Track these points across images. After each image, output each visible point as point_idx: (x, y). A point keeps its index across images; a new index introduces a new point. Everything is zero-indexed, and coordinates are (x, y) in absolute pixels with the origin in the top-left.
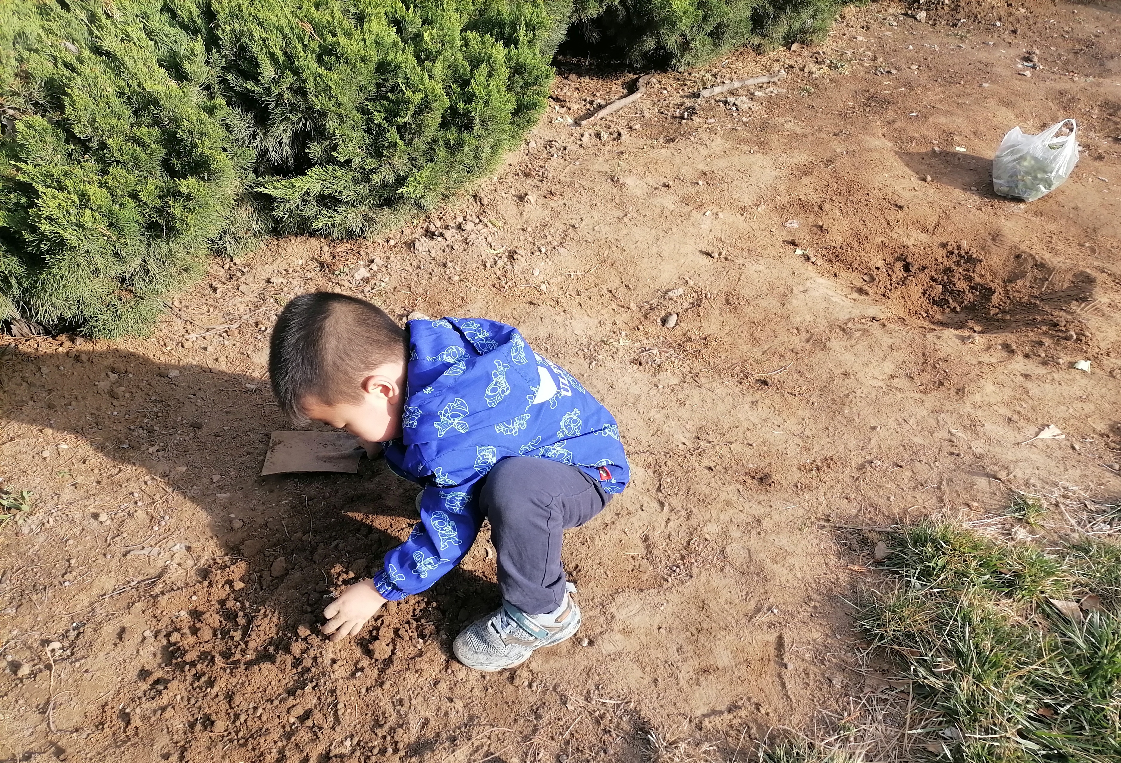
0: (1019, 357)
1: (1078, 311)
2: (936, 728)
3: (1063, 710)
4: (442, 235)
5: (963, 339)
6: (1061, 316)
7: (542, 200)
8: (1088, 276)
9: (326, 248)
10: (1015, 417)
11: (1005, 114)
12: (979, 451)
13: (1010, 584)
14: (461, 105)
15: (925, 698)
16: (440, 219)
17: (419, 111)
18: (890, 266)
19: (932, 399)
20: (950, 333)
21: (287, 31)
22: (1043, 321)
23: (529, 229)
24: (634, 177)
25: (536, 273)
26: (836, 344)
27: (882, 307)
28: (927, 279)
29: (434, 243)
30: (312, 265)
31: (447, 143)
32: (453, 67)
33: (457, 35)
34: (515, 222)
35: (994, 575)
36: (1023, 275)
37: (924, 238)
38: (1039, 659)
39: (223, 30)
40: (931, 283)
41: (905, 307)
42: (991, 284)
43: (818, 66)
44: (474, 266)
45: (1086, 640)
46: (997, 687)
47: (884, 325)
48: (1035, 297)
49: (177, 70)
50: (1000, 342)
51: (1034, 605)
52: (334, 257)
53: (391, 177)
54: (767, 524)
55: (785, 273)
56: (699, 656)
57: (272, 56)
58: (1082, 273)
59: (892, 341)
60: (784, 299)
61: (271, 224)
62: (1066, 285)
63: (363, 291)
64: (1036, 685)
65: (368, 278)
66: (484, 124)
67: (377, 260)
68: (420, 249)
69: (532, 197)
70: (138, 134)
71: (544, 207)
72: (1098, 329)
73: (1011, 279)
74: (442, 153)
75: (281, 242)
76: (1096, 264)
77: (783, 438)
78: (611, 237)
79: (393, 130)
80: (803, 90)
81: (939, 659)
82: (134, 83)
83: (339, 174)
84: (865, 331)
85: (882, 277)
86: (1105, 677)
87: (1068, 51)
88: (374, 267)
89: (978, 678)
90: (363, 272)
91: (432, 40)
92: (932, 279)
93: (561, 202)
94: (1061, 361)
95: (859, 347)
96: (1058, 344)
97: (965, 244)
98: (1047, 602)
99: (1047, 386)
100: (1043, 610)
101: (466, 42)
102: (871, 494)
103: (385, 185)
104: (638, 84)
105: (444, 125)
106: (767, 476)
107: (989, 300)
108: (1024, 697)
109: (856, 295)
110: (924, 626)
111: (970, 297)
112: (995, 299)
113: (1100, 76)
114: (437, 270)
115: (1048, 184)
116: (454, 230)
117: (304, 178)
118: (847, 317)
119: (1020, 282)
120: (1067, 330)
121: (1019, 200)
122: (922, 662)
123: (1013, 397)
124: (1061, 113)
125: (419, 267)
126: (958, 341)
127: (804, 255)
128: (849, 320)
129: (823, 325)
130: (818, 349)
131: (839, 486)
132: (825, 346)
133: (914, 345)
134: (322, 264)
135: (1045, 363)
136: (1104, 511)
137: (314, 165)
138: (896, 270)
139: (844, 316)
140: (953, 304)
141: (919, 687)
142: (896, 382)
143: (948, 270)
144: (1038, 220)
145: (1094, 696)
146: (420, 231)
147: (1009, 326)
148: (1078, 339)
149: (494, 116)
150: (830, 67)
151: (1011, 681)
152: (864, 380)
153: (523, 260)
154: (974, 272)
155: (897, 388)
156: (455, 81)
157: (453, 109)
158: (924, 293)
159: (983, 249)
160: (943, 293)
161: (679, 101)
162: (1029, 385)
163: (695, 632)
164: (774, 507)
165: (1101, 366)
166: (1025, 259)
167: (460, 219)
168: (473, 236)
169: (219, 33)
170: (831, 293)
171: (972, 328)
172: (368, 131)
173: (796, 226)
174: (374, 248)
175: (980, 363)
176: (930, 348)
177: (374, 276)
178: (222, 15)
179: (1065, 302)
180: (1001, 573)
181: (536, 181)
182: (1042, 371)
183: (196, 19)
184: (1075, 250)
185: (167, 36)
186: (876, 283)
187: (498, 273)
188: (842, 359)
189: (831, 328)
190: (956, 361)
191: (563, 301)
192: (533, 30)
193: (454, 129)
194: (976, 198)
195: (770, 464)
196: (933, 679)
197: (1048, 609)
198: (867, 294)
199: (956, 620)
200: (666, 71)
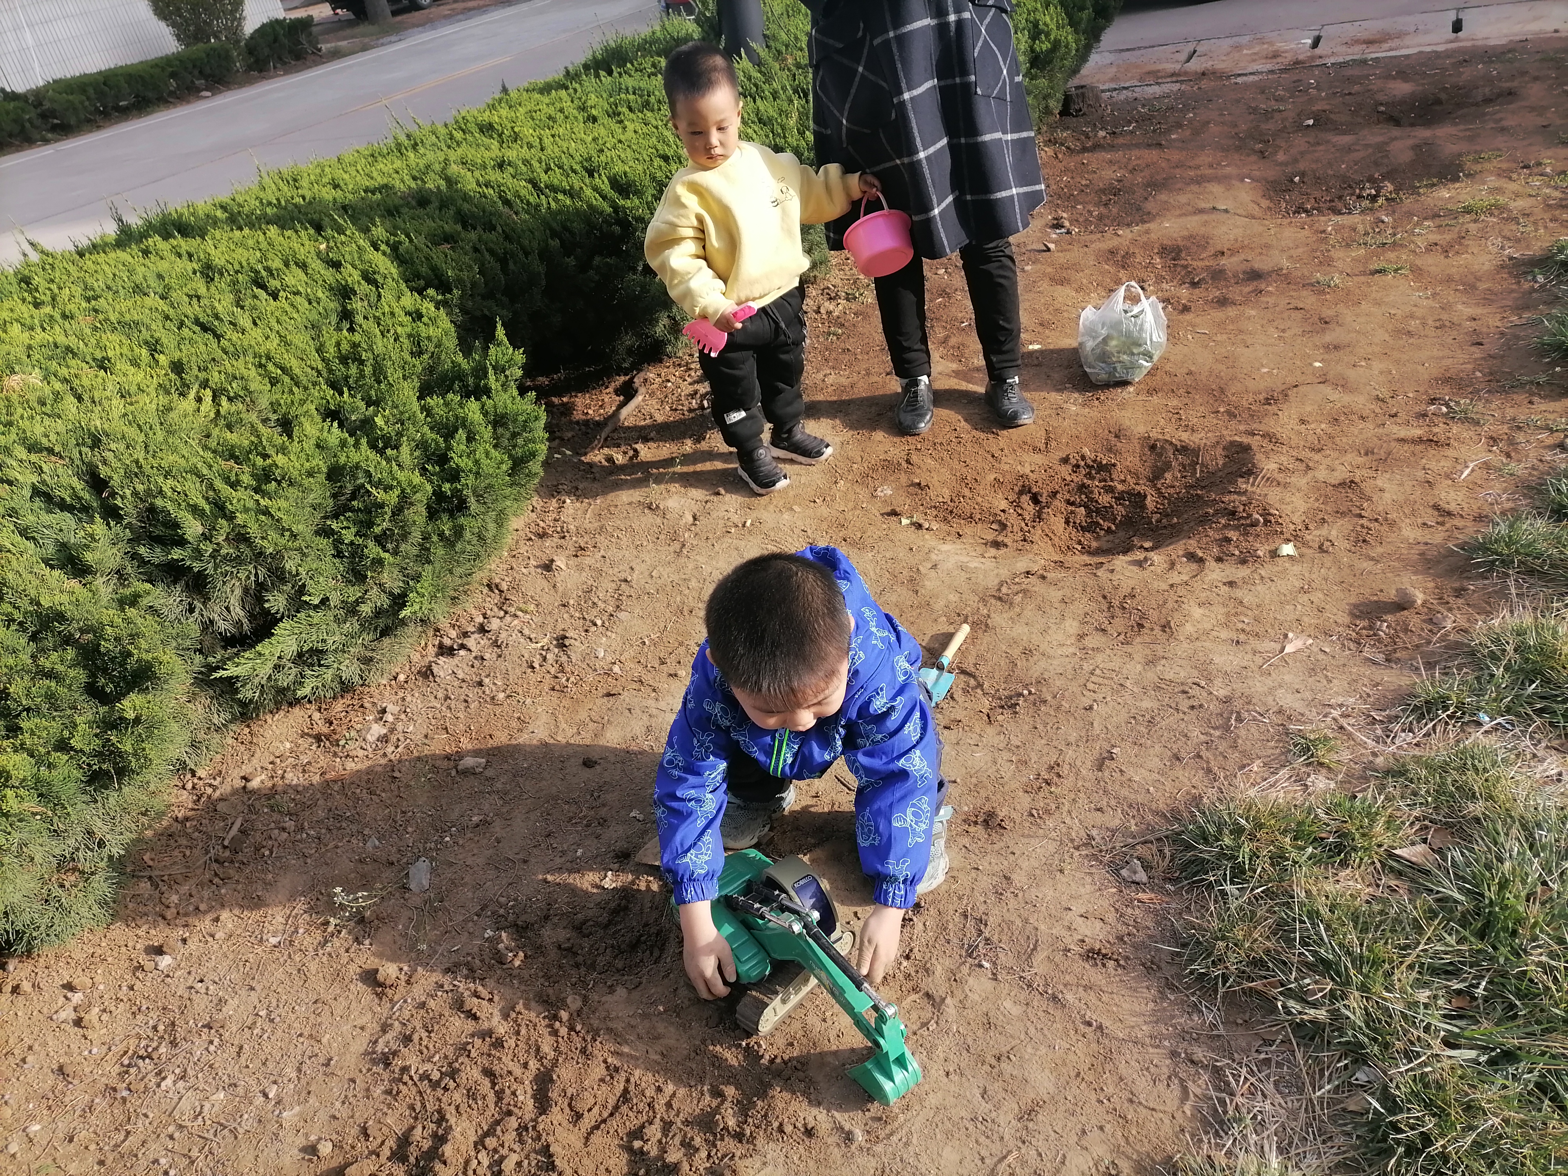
0: (1211, 564)
1: (1249, 488)
2: (1345, 1075)
3: (1480, 991)
4: (462, 646)
5: (1140, 564)
6: (1233, 500)
7: (573, 562)
8: (1240, 444)
9: (316, 716)
10: (1242, 637)
11: (1064, 294)
12: (1222, 693)
13: (1339, 848)
14: (446, 487)
15: (1312, 1039)
16: (453, 626)
17: (398, 511)
18: (1016, 504)
19: (1139, 649)
20: (1120, 561)
21: (205, 471)
22: (1217, 512)
23: (572, 602)
24: (675, 497)
25: (601, 654)
26: (1000, 618)
27: (1031, 556)
28: (1064, 505)
29: (456, 660)
30: (304, 743)
31: (441, 535)
32: (423, 445)
33: (416, 406)
34: (549, 600)
35: (1316, 844)
36: (1168, 466)
37: (1039, 459)
38: (1420, 934)
39: (122, 498)
40: (1070, 508)
41: (1054, 545)
42: (1138, 488)
43: (834, 303)
44: (518, 672)
45: (1460, 889)
46: (1389, 991)
47: (1043, 577)
48: (1192, 486)
49: (74, 564)
50: (1181, 553)
51: (1378, 865)
52: (331, 723)
53: (384, 601)
54: (1019, 879)
55: (902, 553)
56: (1013, 1093)
57: (195, 510)
58: (1232, 443)
59: (1061, 593)
60: (913, 583)
61: (237, 709)
62: (1221, 463)
63: (385, 755)
64: (1434, 971)
65: (385, 735)
66: (478, 496)
67: (391, 708)
68: (442, 674)
69: (560, 562)
70: (48, 665)
71: (580, 568)
72: (1282, 501)
73: (1156, 475)
74: (439, 551)
75: (255, 728)
76: (1242, 428)
77: (989, 758)
78: (675, 577)
79: (371, 544)
80: (829, 334)
81: (1307, 981)
82: (24, 603)
83: (315, 621)
84: (1025, 591)
85: (1012, 519)
86: (1505, 929)
87: (1097, 205)
88: (389, 718)
89: (1364, 988)
90: (377, 730)
91: (386, 423)
92: (1069, 502)
93: (598, 556)
94: (1260, 553)
95: (1028, 613)
96: (1246, 534)
97: (1086, 451)
98: (1391, 856)
99: (1259, 588)
100: (1391, 867)
101: (427, 410)
102: (1125, 792)
103: (378, 613)
104: (636, 385)
105: (432, 514)
106: (991, 815)
107: (1143, 507)
108: (1428, 993)
109: (993, 552)
110: (1268, 944)
111: (1120, 511)
112: (1150, 502)
113: (1144, 222)
114: (473, 694)
115: (1148, 356)
116: (476, 636)
117: (273, 640)
118: (996, 582)
119: (1168, 476)
120: (1250, 516)
121: (1125, 383)
122: (1289, 994)
123: (1228, 614)
124: (1122, 274)
125: (447, 698)
126: (1135, 568)
127: (913, 524)
128: (1001, 584)
129: (973, 601)
130: (980, 632)
131: (1082, 795)
132: (987, 625)
133: (1088, 590)
134: (318, 738)
135: (1244, 562)
136: (1397, 717)
137: (281, 620)
138: (1025, 506)
139: (993, 583)
140: (1106, 525)
141: (1298, 1027)
142: (1089, 642)
143: (1082, 488)
144: (1155, 399)
145: (1507, 959)
146: (432, 651)
147: (1180, 531)
148: (1267, 522)
149: (490, 486)
150: (848, 299)
151: (1403, 976)
152: (1052, 652)
153: (577, 643)
154: (1112, 480)
155: (1093, 649)
156: (429, 460)
157: (439, 495)
158: (1067, 522)
159: (1110, 450)
160: (1089, 514)
161: (690, 389)
162: (1239, 593)
163: (994, 1062)
164: (1018, 853)
165: (1305, 544)
166: (1162, 447)
167: (480, 619)
168: (503, 635)
169: (119, 502)
170: (965, 559)
171: (1141, 547)
172: (339, 555)
173: (889, 492)
174: (381, 694)
175: (1172, 586)
176: (1108, 587)
177: (392, 730)
178: (116, 480)
179: (1230, 482)
180: (1322, 839)
181: (556, 540)
182: (1243, 572)
183: (82, 494)
184: (1212, 420)
185: (50, 527)
186: (1009, 529)
187: (553, 671)
188: (1014, 634)
189: (983, 600)
190: (1145, 593)
191: (647, 678)
192: (503, 371)
193: (445, 517)
194: (1076, 395)
195: (988, 799)
196: (1312, 1012)
197: (1394, 864)
198: (1006, 546)
199: (1302, 922)
200: (661, 361)
